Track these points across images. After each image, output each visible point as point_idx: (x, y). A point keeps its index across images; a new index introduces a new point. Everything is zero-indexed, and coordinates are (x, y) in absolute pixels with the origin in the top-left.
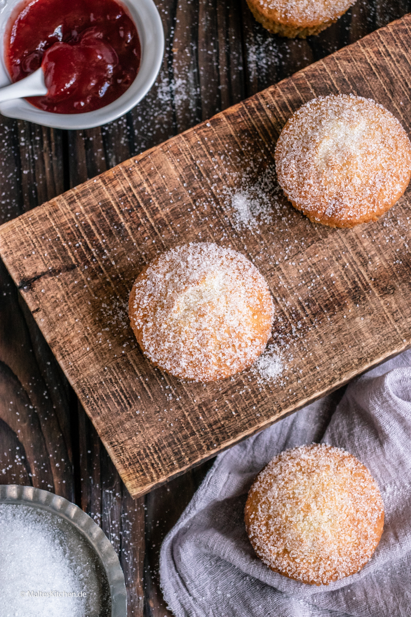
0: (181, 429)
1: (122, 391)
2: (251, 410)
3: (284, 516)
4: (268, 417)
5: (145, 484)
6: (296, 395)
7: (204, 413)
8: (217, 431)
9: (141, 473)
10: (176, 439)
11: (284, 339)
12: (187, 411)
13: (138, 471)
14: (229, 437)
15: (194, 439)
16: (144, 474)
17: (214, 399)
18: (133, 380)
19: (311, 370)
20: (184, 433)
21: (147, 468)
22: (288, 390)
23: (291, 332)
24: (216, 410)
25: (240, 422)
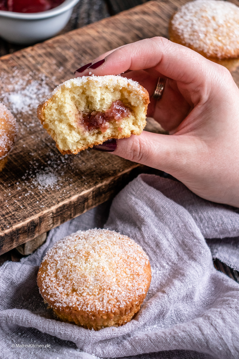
2: (35, 204)
3: (69, 265)
4: (50, 207)
6: (70, 193)
8: (9, 218)
11: (56, 164)
14: (19, 221)
17: (4, 200)
19: (79, 179)
22: (63, 191)
23: (61, 160)
24: (7, 206)
25: (27, 211)
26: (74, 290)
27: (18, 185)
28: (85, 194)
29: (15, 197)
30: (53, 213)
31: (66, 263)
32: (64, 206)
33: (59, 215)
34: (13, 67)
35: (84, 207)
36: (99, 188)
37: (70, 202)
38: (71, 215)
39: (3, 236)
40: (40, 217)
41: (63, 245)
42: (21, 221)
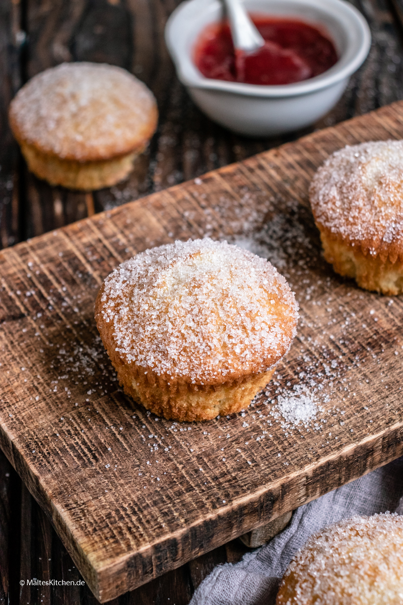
0: (172, 484)
1: (84, 443)
2: (275, 458)
3: (338, 590)
4: (302, 466)
5: (118, 554)
6: (339, 440)
7: (206, 464)
8: (226, 485)
9: (111, 540)
10: (164, 497)
11: (315, 379)
12: (181, 463)
13: (106, 538)
14: (244, 491)
15: (192, 496)
16: (117, 542)
17: (219, 448)
18: (101, 430)
19: (358, 411)
20: (176, 489)
21: (121, 533)
22: (327, 435)
23: (324, 372)
24: (224, 460)
25: (259, 473)
27: (244, 418)
28: (369, 442)
29: (236, 440)
30: (307, 477)
31: (332, 585)
32: (328, 464)
33: (318, 481)
34: (241, 187)
35: (365, 465)
36: (396, 431)
37: (341, 457)
38: (340, 479)
39: (214, 519)
40: (283, 486)
41: (326, 544)
42: (249, 492)
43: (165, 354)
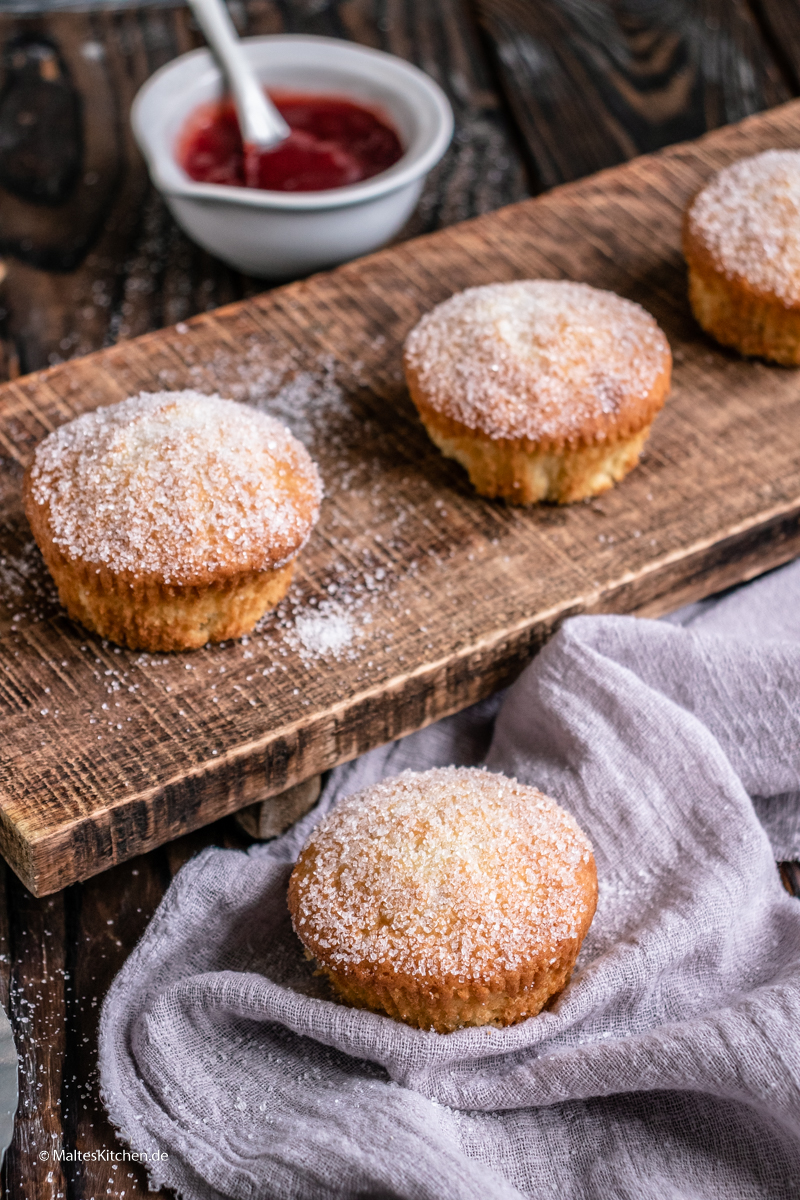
0: (140, 732)
1: (9, 683)
2: (289, 696)
4: (328, 705)
5: (60, 821)
6: (384, 670)
7: (188, 706)
8: (218, 731)
9: (51, 804)
10: (128, 749)
11: (351, 594)
12: (152, 706)
13: (44, 802)
14: (244, 739)
15: (169, 746)
16: (58, 806)
17: (208, 685)
18: (35, 666)
19: (412, 634)
20: (145, 738)
21: (64, 794)
22: (366, 665)
23: (364, 584)
24: (215, 700)
25: (266, 715)
26: (383, 921)
27: (247, 647)
28: (425, 674)
29: (235, 676)
30: (336, 721)
31: (365, 849)
32: (367, 703)
33: (353, 730)
34: (248, 336)
35: (423, 710)
36: (466, 659)
37: (385, 694)
38: (386, 729)
39: (200, 775)
40: (300, 732)
41: (360, 804)
42: (251, 739)
43: (125, 543)
